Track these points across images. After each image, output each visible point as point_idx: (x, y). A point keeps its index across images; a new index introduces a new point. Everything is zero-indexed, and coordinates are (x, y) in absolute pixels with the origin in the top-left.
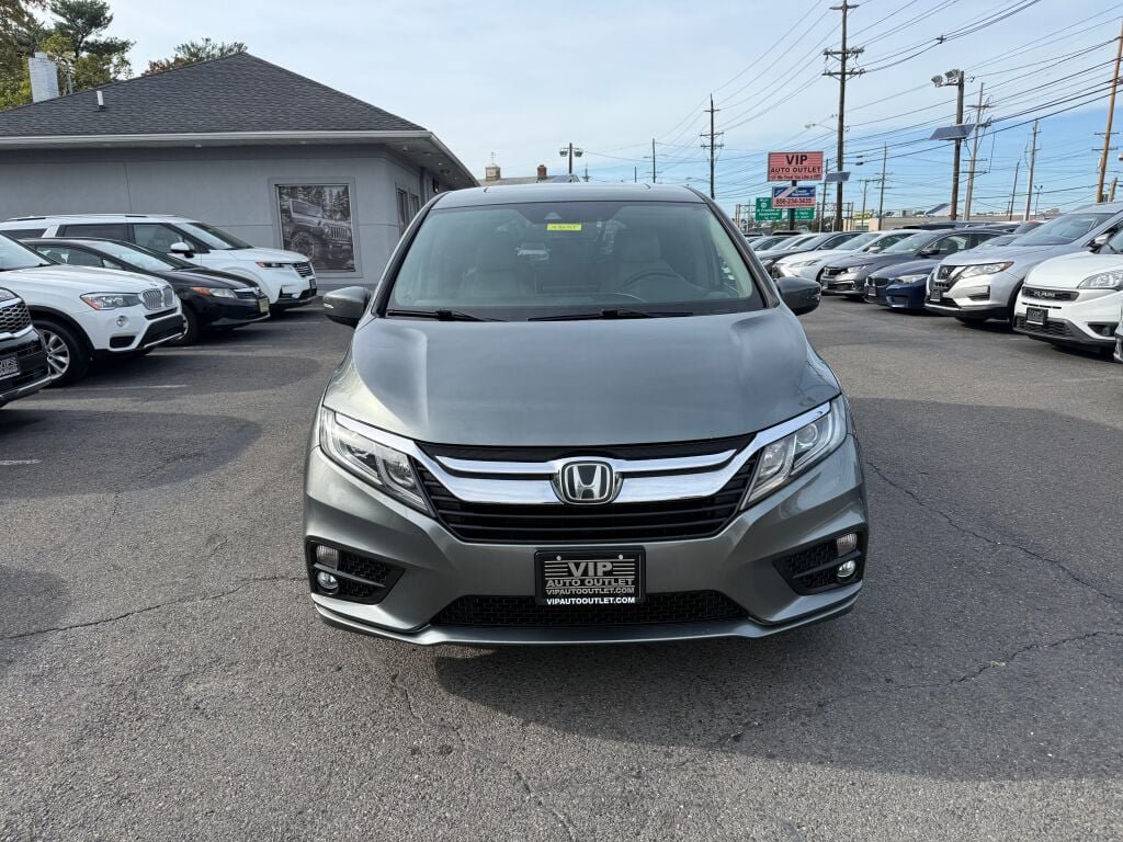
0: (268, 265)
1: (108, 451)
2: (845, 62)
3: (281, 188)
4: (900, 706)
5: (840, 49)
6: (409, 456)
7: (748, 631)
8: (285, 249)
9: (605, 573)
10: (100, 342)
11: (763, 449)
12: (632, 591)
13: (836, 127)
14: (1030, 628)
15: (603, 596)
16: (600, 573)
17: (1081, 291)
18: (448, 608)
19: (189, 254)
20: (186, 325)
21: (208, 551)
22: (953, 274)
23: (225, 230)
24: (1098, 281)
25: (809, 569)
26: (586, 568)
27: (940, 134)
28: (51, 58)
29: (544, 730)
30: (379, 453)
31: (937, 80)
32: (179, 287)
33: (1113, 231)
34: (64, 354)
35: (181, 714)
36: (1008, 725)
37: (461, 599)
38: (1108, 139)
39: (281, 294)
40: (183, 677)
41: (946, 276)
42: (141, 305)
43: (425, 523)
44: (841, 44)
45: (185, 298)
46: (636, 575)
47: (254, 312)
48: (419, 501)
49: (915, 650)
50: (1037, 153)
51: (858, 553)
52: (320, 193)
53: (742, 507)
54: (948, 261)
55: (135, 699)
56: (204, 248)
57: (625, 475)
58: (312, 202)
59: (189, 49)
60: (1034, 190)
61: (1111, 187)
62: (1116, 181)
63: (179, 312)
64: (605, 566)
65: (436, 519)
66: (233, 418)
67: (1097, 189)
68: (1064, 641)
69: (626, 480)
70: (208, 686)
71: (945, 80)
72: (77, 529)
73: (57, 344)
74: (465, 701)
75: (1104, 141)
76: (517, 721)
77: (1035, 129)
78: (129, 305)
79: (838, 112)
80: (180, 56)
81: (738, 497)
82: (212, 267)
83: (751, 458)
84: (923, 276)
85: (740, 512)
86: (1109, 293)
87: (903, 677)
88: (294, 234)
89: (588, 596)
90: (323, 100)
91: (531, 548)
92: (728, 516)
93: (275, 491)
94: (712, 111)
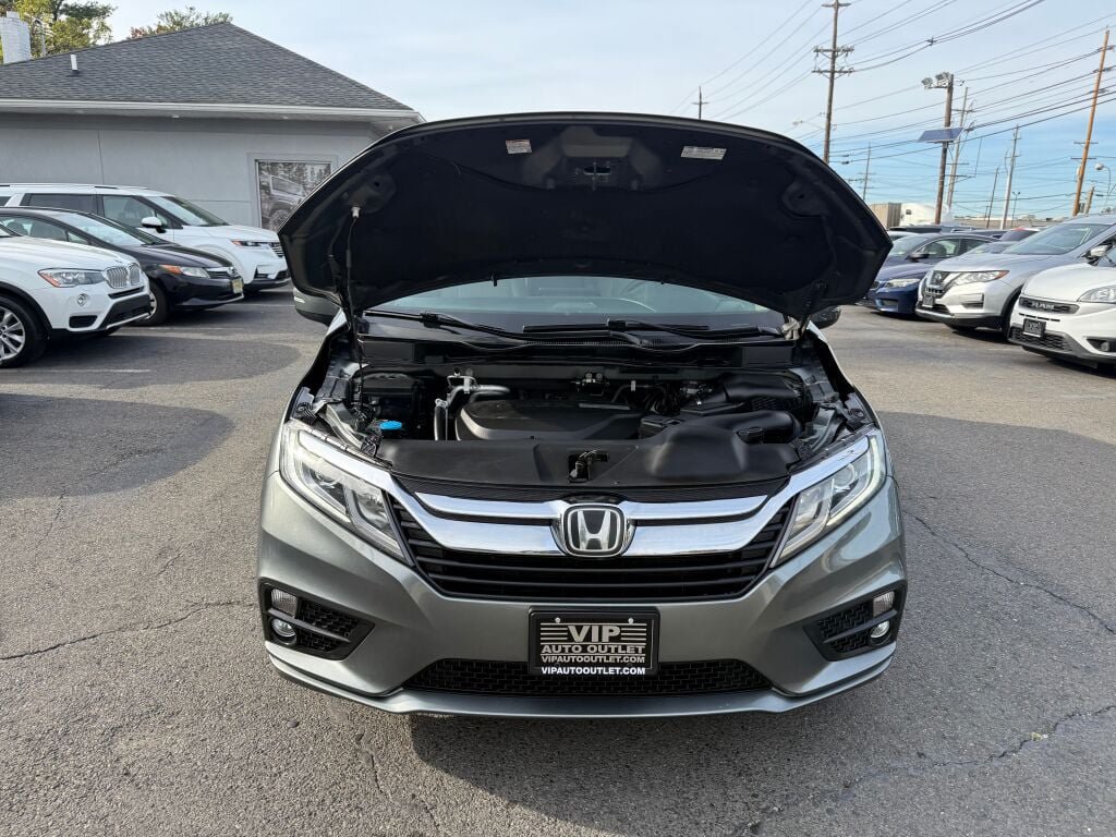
0: (244, 244)
1: (58, 443)
2: (834, 60)
3: (260, 164)
4: (937, 790)
5: (830, 47)
6: (384, 492)
7: (772, 704)
8: (264, 228)
9: (612, 639)
10: (59, 320)
11: (797, 495)
12: (642, 660)
13: (824, 126)
14: (1069, 691)
15: (607, 665)
16: (605, 638)
17: (1081, 305)
18: (425, 671)
19: (160, 229)
20: (154, 304)
21: (158, 567)
22: (947, 281)
23: (198, 205)
24: (1099, 295)
25: (841, 632)
26: (590, 631)
27: (928, 136)
28: (26, 19)
29: (532, 815)
30: (348, 484)
31: (926, 82)
32: (148, 264)
33: (1109, 243)
34: (19, 333)
35: (107, 781)
36: (1061, 818)
37: (439, 662)
38: (1087, 148)
39: (257, 275)
40: (115, 730)
41: (939, 282)
42: (105, 283)
43: (400, 572)
44: (832, 42)
45: (154, 276)
46: (648, 642)
47: (227, 293)
48: (394, 545)
49: (945, 716)
50: (1017, 159)
51: (894, 612)
52: (301, 171)
53: (773, 564)
54: (941, 266)
55: (55, 759)
56: (177, 223)
57: (637, 523)
58: (293, 180)
59: (172, 18)
60: (1012, 196)
61: (1088, 196)
62: (1093, 190)
63: (146, 291)
64: (611, 631)
65: (414, 568)
66: (196, 410)
67: (1074, 197)
68: (1108, 708)
69: (638, 528)
70: (142, 742)
71: (935, 82)
72: (13, 536)
73: (12, 321)
74: (439, 773)
75: (1084, 150)
76: (502, 803)
77: (1015, 135)
78: (92, 283)
79: (826, 110)
80: (163, 24)
81: (768, 552)
82: (184, 244)
83: (784, 506)
84: (915, 280)
85: (770, 570)
86: (1108, 308)
87: (937, 751)
88: (273, 211)
89: (590, 665)
90: (307, 75)
91: (525, 606)
92: (756, 573)
93: (236, 497)
94: (701, 104)
